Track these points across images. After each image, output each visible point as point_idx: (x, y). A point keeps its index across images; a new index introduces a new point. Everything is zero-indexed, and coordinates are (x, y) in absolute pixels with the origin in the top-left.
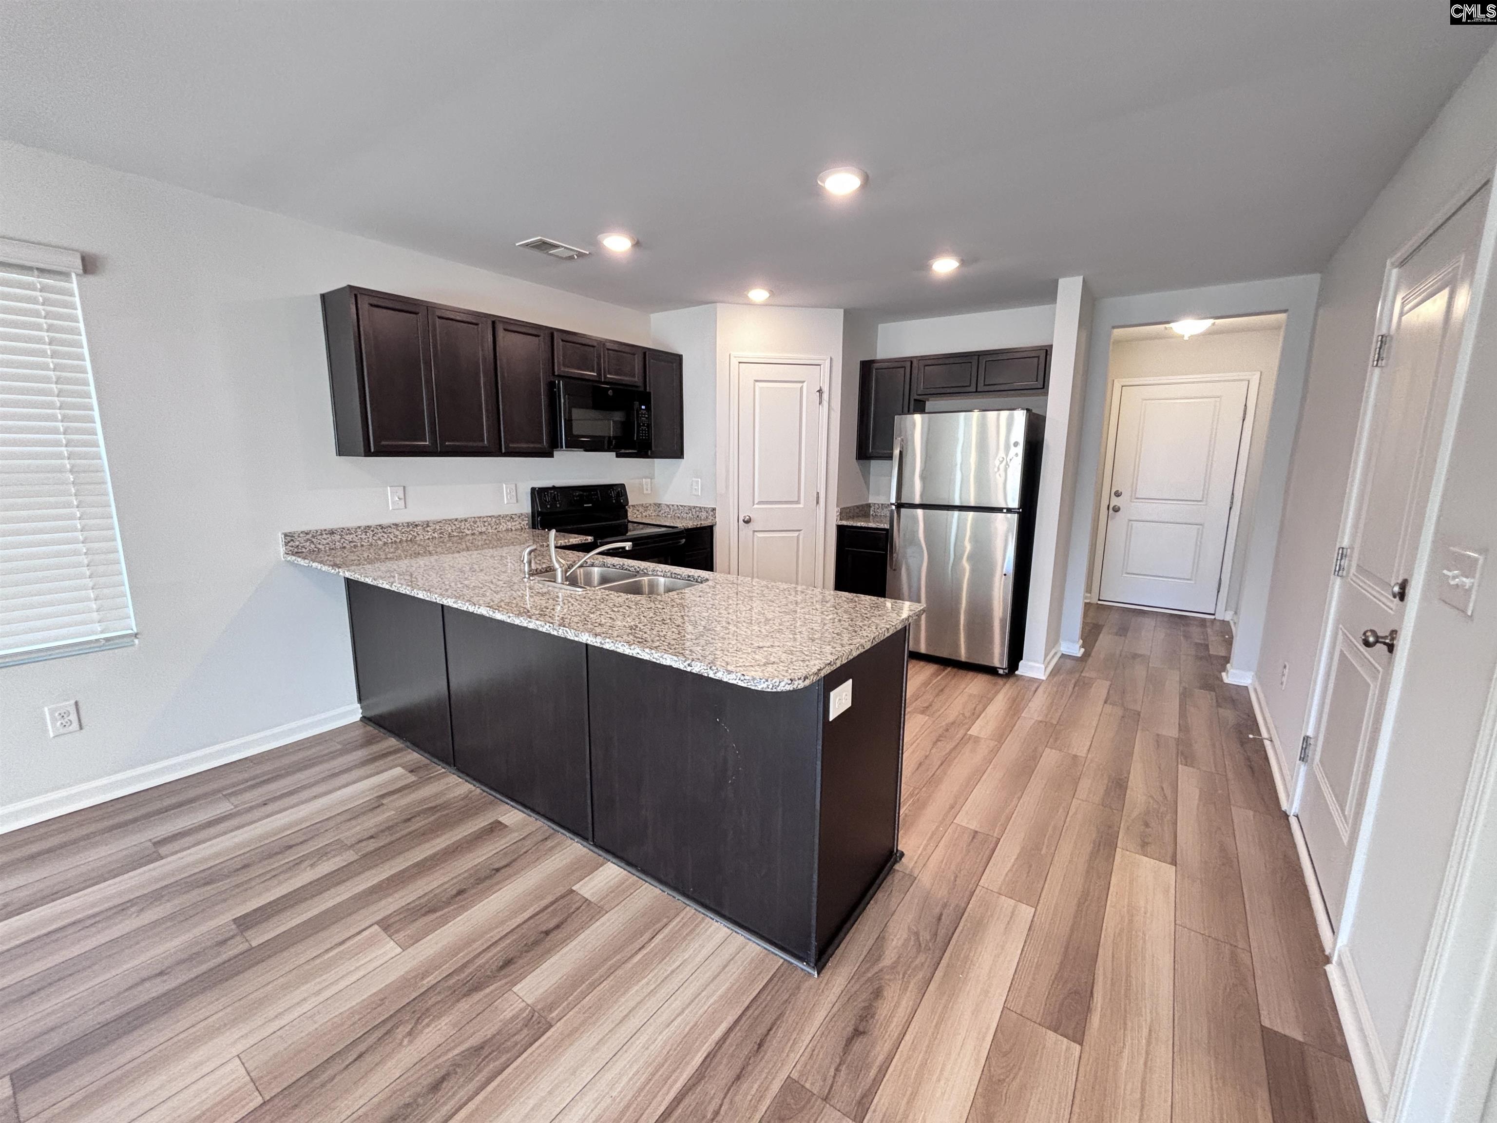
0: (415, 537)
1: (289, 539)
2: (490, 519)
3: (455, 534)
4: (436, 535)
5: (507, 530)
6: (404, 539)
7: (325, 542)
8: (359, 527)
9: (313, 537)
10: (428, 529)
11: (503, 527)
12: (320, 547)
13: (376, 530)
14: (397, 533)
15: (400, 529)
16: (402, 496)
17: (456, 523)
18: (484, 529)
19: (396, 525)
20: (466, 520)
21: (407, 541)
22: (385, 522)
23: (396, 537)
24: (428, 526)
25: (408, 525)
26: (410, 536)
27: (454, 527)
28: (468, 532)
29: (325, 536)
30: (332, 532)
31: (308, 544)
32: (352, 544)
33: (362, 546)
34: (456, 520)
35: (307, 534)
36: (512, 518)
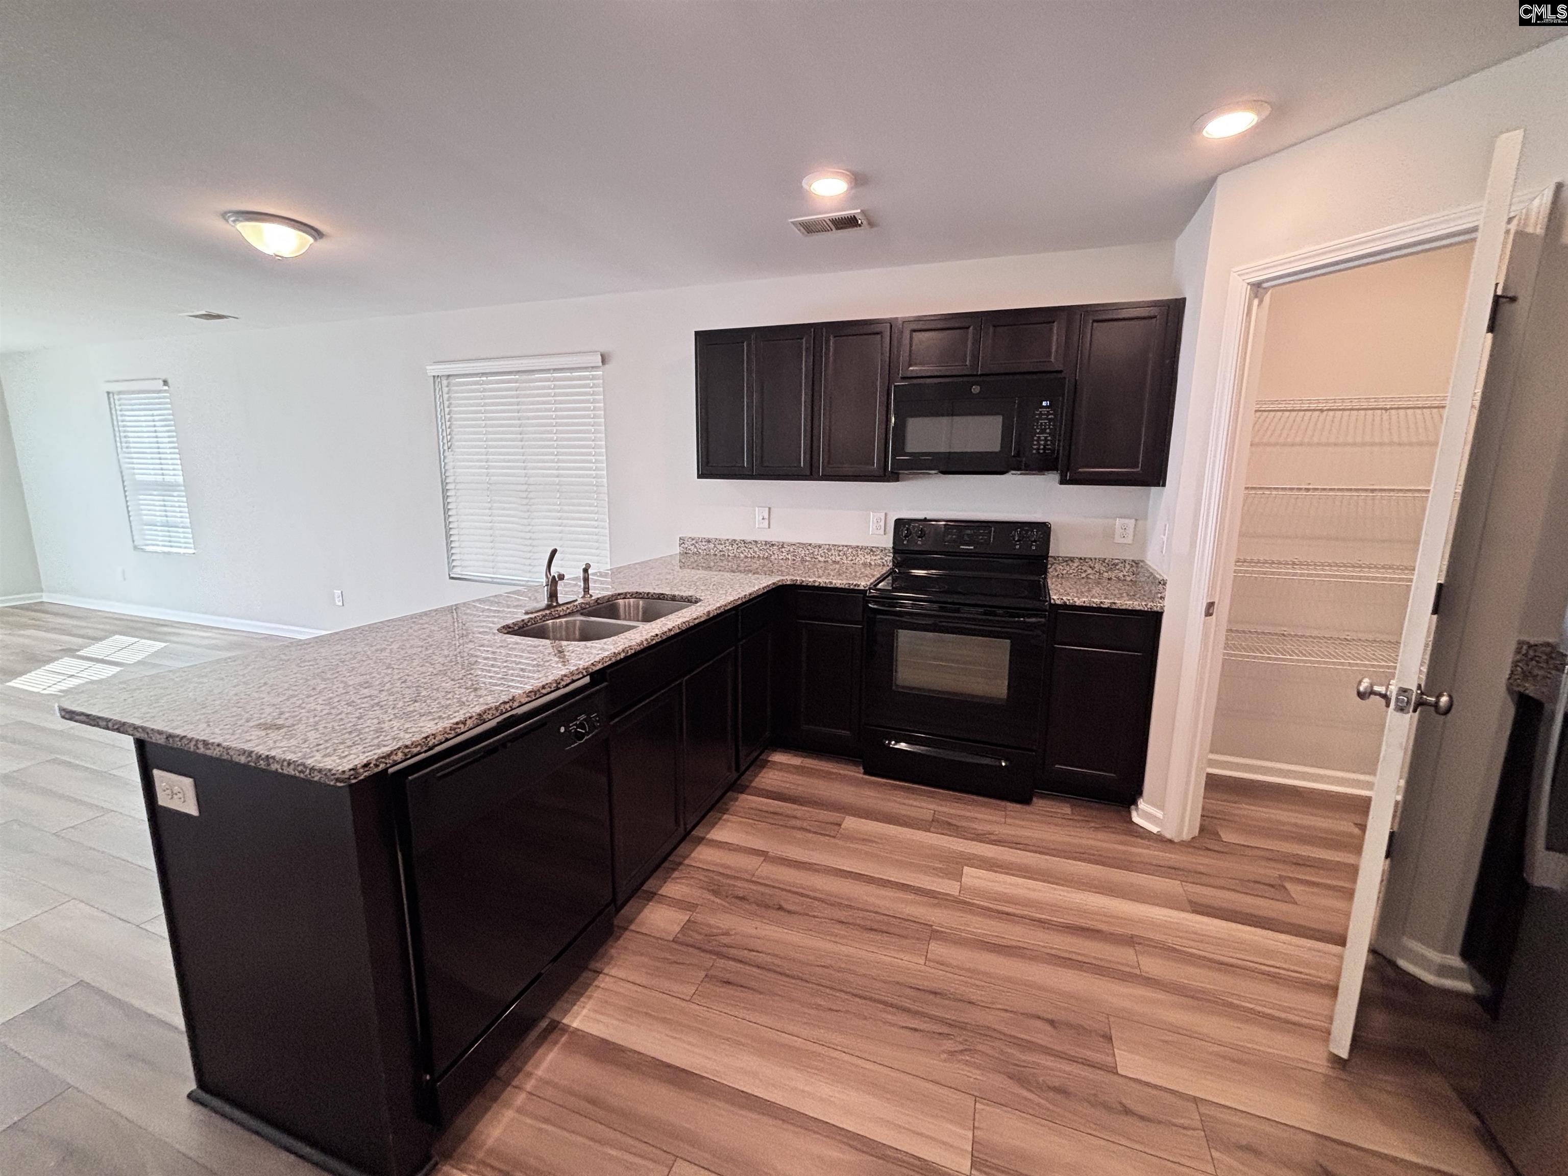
0: (771, 556)
1: (682, 541)
2: (846, 549)
3: (808, 559)
4: (789, 557)
5: (865, 564)
6: (761, 555)
7: (704, 548)
8: (728, 540)
9: (697, 542)
10: (783, 550)
11: (861, 559)
12: (700, 551)
13: (740, 545)
14: (756, 549)
15: (759, 545)
16: (766, 516)
17: (809, 548)
18: (838, 559)
19: (756, 542)
20: (820, 547)
21: (763, 557)
22: (749, 538)
23: (755, 552)
24: (783, 547)
25: (766, 543)
26: (767, 554)
27: (807, 552)
28: (820, 559)
29: (704, 543)
30: (709, 541)
31: (693, 547)
32: (722, 553)
33: (729, 556)
34: (810, 545)
35: (693, 539)
36: (872, 551)
